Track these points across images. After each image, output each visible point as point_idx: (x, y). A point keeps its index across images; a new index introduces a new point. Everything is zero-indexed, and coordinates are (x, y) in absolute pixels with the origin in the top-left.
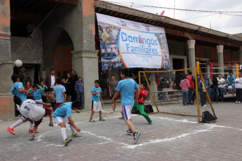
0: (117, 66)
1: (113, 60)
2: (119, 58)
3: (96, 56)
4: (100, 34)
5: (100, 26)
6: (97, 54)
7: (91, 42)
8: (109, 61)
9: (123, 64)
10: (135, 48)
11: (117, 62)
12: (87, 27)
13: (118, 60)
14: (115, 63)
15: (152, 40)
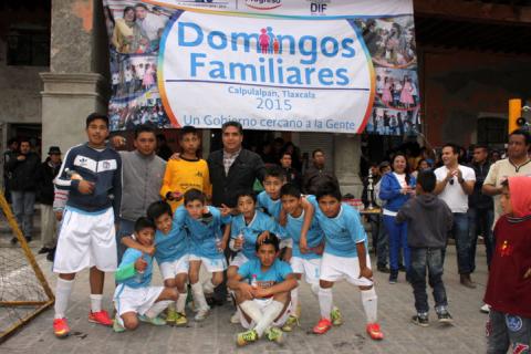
0: (143, 120)
1: (133, 104)
2: (154, 97)
3: (92, 90)
4: (110, 31)
5: (107, 7)
6: (94, 86)
7: (74, 53)
8: (124, 105)
9: (165, 115)
10: (232, 66)
11: (146, 109)
12: (65, 11)
13: (149, 101)
14: (138, 111)
15: (325, 40)
